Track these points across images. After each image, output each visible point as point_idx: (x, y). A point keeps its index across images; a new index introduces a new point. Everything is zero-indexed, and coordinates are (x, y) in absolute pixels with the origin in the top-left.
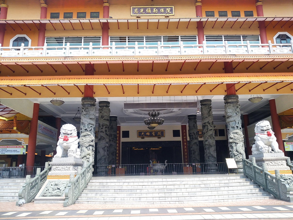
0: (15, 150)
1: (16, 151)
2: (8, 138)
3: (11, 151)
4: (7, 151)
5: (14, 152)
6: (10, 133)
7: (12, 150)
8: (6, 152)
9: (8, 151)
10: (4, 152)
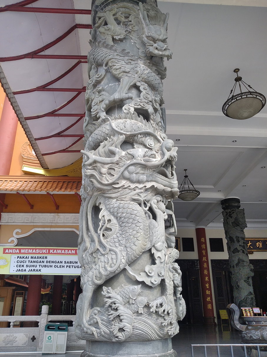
0: (71, 262)
1: (75, 265)
2: (51, 227)
3: (59, 265)
4: (48, 264)
5: (70, 267)
6: (58, 213)
7: (61, 262)
8: (45, 266)
9: (51, 264)
10: (38, 268)
